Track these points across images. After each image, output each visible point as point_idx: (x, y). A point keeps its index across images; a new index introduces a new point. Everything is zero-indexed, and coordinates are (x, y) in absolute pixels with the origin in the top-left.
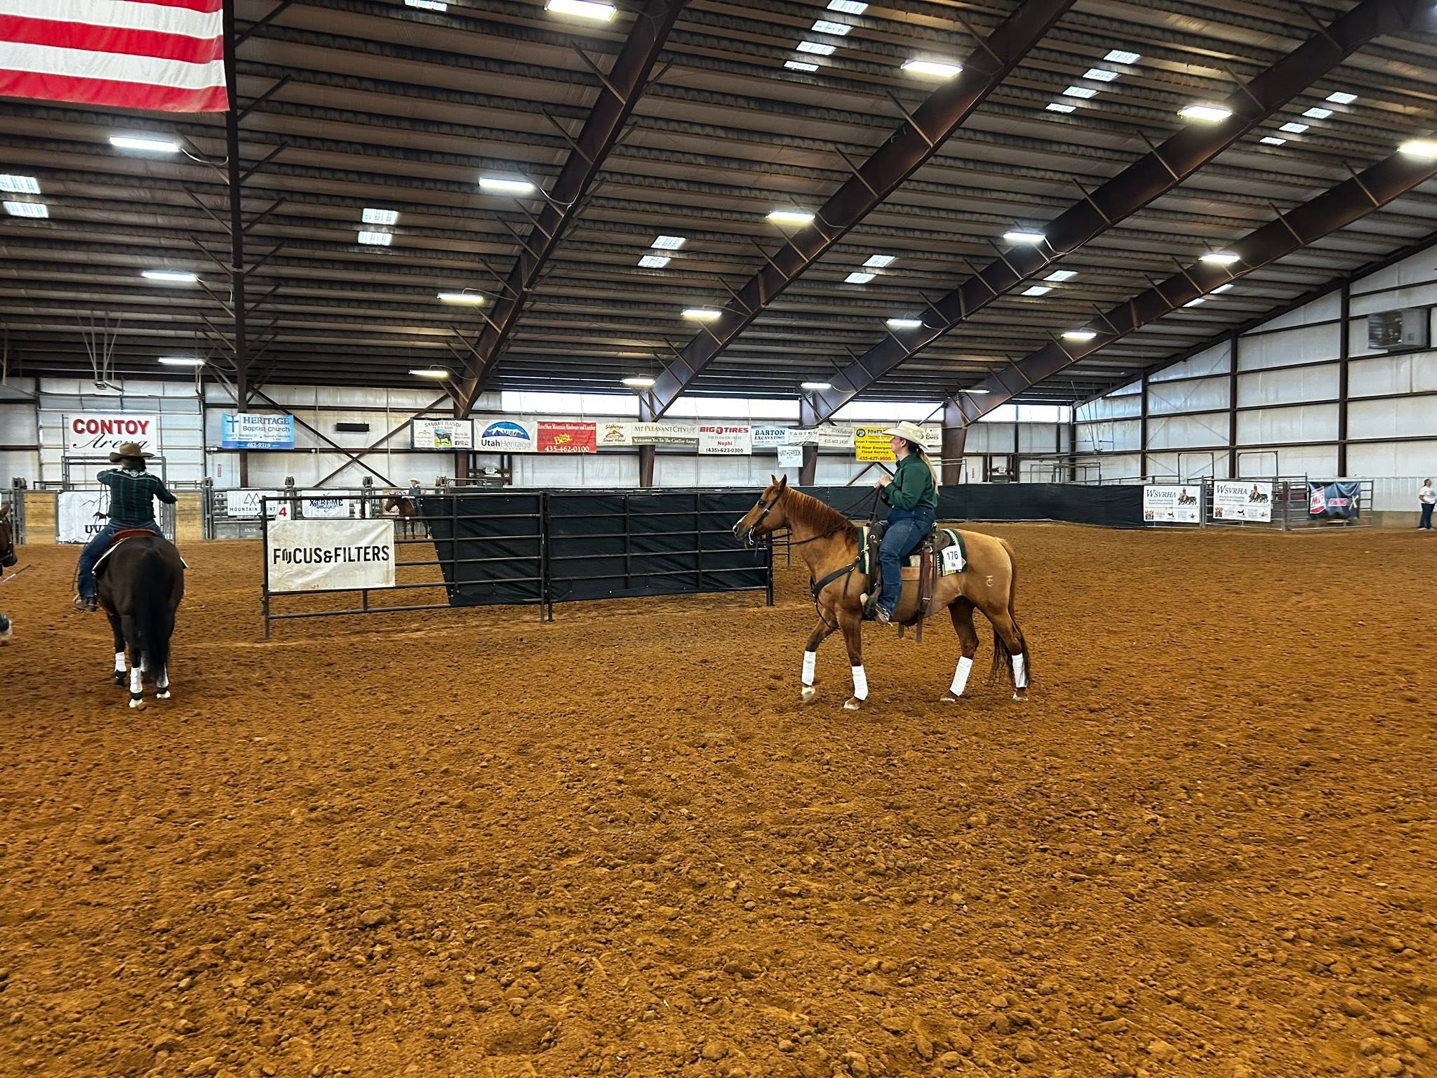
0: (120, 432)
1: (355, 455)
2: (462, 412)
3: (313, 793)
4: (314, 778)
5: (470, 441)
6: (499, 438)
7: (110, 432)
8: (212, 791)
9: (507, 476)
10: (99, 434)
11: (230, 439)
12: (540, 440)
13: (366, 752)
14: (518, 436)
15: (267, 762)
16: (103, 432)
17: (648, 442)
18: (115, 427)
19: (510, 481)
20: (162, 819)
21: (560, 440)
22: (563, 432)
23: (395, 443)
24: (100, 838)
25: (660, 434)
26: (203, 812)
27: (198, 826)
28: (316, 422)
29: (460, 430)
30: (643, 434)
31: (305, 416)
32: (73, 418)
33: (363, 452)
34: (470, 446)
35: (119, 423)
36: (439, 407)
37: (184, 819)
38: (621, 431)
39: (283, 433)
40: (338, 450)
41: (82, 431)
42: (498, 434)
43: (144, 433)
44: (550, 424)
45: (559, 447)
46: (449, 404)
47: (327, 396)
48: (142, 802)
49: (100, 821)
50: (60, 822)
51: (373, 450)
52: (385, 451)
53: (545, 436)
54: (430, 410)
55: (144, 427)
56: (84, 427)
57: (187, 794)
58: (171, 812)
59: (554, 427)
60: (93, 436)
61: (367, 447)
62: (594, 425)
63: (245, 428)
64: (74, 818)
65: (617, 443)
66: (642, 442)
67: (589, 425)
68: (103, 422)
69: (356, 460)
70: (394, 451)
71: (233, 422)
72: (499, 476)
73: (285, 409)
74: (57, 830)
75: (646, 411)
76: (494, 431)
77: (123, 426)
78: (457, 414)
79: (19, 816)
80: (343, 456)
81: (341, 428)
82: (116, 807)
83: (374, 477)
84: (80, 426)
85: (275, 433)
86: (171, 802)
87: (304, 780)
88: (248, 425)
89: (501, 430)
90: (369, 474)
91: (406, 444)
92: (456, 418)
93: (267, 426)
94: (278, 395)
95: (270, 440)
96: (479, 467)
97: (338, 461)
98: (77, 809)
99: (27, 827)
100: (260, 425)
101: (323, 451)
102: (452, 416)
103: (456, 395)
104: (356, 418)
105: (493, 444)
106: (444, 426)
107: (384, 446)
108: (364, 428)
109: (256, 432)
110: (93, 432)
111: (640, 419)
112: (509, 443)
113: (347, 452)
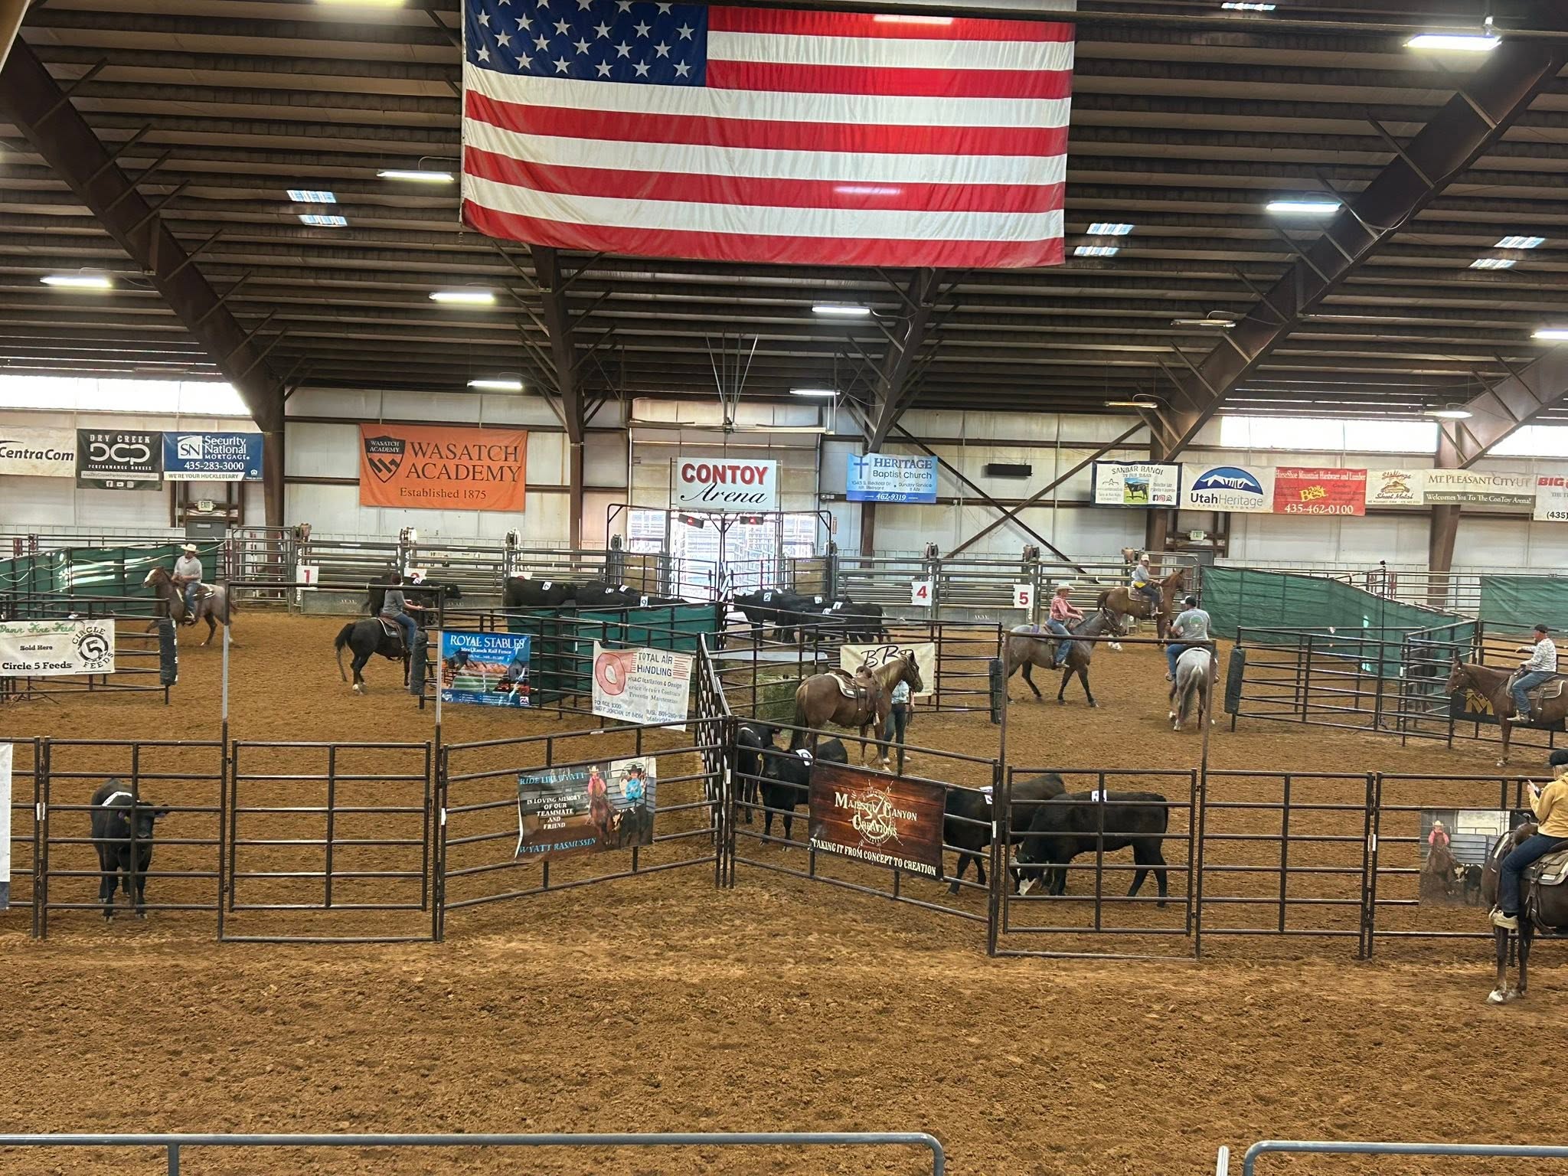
0: (734, 481)
1: (1009, 509)
2: (1166, 453)
5: (1174, 495)
6: (1216, 492)
7: (723, 481)
9: (1220, 543)
10: (711, 482)
11: (857, 488)
12: (1278, 493)
14: (1247, 488)
16: (715, 481)
17: (1451, 500)
18: (729, 473)
19: (1224, 552)
21: (1307, 495)
22: (1314, 483)
23: (1063, 493)
25: (1471, 488)
28: (961, 462)
29: (1161, 479)
30: (1442, 487)
31: (949, 453)
32: (682, 462)
33: (1020, 504)
34: (1174, 503)
35: (734, 469)
36: (1129, 440)
38: (1406, 482)
39: (922, 481)
40: (987, 501)
41: (691, 479)
42: (1216, 485)
43: (761, 482)
44: (1296, 470)
45: (1306, 505)
46: (1144, 436)
47: (978, 425)
51: (1035, 502)
52: (1050, 504)
53: (1288, 489)
54: (1118, 445)
55: (761, 474)
56: (695, 474)
59: (1302, 476)
60: (705, 485)
61: (1028, 497)
62: (1364, 472)
63: (876, 473)
65: (1399, 501)
66: (1439, 500)
67: (1355, 472)
68: (715, 467)
69: (1010, 515)
70: (1064, 505)
71: (861, 464)
72: (1209, 543)
73: (924, 444)
75: (1449, 448)
76: (1211, 481)
77: (738, 473)
78: (1157, 455)
80: (994, 509)
81: (994, 470)
83: (1043, 549)
84: (690, 473)
85: (912, 481)
88: (880, 469)
89: (1220, 479)
90: (1037, 544)
91: (1083, 494)
92: (1153, 461)
93: (903, 471)
94: (914, 423)
95: (907, 490)
96: (1180, 529)
97: (983, 517)
100: (895, 470)
101: (969, 502)
102: (1145, 456)
103: (1158, 426)
104: (1014, 457)
105: (1208, 500)
106: (1138, 473)
107: (1049, 496)
108: (1024, 471)
109: (889, 479)
110: (705, 481)
111: (1438, 461)
112: (1230, 500)
113: (999, 504)
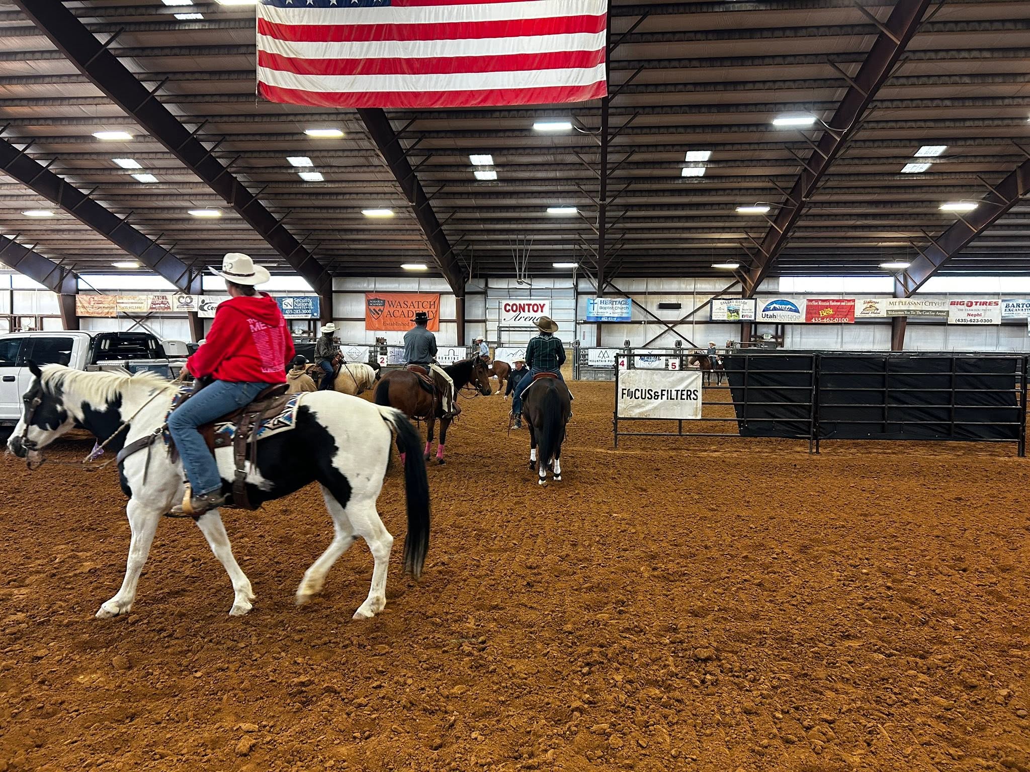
0: (529, 311)
1: (670, 325)
2: (748, 293)
3: (653, 557)
4: (654, 548)
5: (753, 315)
6: (775, 313)
7: (524, 311)
8: (590, 545)
9: (779, 340)
10: (518, 312)
11: (591, 315)
12: (808, 313)
13: (687, 534)
14: (791, 310)
15: (623, 532)
16: (520, 311)
17: (901, 314)
18: (526, 307)
19: (782, 345)
20: (563, 559)
21: (824, 313)
22: (827, 307)
23: (698, 317)
24: (529, 565)
25: (912, 308)
26: (586, 558)
27: (584, 567)
28: (646, 303)
29: (746, 307)
30: (896, 308)
31: (639, 299)
32: (504, 302)
33: (676, 323)
34: (753, 318)
35: (529, 305)
36: (730, 290)
37: (575, 561)
38: (876, 305)
39: (624, 311)
40: (659, 322)
41: (509, 311)
43: (542, 311)
44: (817, 301)
45: (823, 318)
46: (739, 288)
47: (654, 285)
48: (550, 546)
49: (528, 554)
50: (506, 551)
51: (683, 322)
52: (691, 323)
53: (812, 310)
54: (725, 292)
55: (542, 307)
56: (510, 308)
57: (575, 545)
58: (567, 555)
59: (820, 303)
60: (515, 314)
61: (679, 319)
62: (854, 301)
63: (601, 308)
64: (513, 549)
65: (873, 315)
66: (895, 314)
67: (849, 301)
68: (520, 305)
69: (671, 329)
70: (697, 323)
71: (594, 304)
72: (773, 340)
73: (626, 295)
74: (506, 555)
75: (901, 289)
76: (772, 307)
77: (531, 307)
78: (744, 295)
79: (485, 544)
80: (663, 326)
81: (662, 306)
82: (536, 547)
83: (683, 341)
84: (508, 308)
85: (619, 311)
86: (566, 549)
87: (647, 548)
89: (777, 306)
90: (680, 339)
91: (706, 317)
92: (744, 298)
93: (614, 306)
94: (622, 285)
95: (616, 315)
96: (758, 334)
97: (658, 329)
98: (515, 544)
99: (489, 551)
100: (610, 306)
101: (650, 322)
102: (740, 296)
103: (744, 281)
104: (673, 300)
105: (771, 317)
106: (734, 304)
107: (690, 319)
108: (677, 306)
109: (607, 310)
110: (514, 311)
111: (894, 295)
112: (783, 316)
113: (665, 323)
